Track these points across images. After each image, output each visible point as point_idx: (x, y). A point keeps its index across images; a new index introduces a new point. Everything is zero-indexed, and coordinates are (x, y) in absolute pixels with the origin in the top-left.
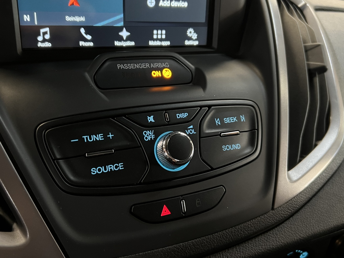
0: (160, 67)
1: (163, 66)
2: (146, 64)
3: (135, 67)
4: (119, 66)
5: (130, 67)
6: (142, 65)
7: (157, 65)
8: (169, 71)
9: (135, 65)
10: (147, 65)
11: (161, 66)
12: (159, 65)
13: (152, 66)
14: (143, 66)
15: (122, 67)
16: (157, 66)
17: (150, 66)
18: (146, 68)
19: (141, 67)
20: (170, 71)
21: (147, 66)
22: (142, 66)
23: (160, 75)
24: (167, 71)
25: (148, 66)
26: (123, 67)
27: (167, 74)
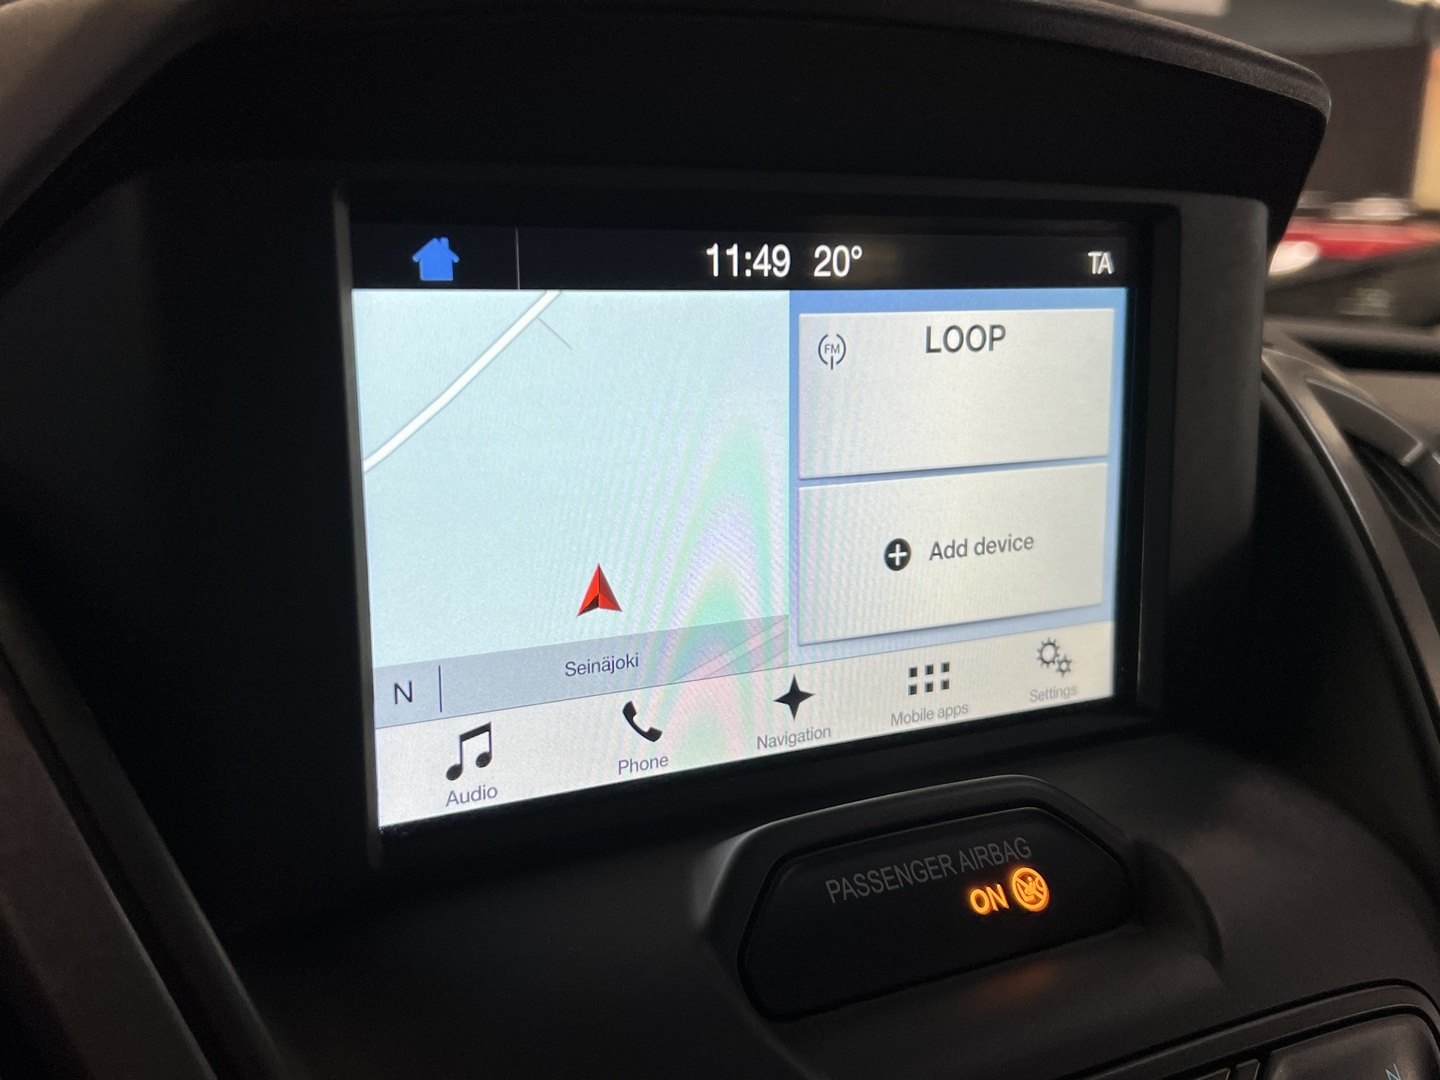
0: (997, 863)
1: (1007, 854)
2: (940, 857)
3: (899, 883)
4: (838, 888)
5: (878, 886)
6: (925, 868)
7: (985, 857)
8: (1033, 878)
9: (897, 870)
10: (945, 861)
11: (998, 858)
12: (984, 853)
13: (963, 864)
14: (928, 867)
15: (845, 892)
16: (983, 861)
17: (956, 864)
18: (941, 876)
19: (923, 876)
20: (1039, 877)
21: (943, 866)
22: (924, 871)
23: (1004, 904)
24: (1030, 879)
25: (949, 865)
26: (852, 890)
27: (1031, 890)
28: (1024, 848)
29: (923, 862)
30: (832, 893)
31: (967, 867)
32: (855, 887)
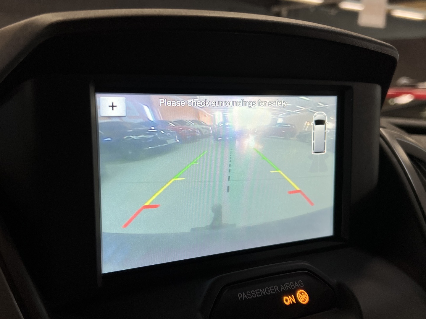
0: (292, 288)
1: (296, 286)
2: (274, 287)
3: (261, 295)
4: (242, 296)
5: (254, 295)
6: (270, 290)
8: (304, 293)
9: (261, 290)
10: (276, 288)
11: (293, 287)
12: (288, 285)
13: (282, 289)
14: (270, 289)
15: (244, 297)
16: (288, 288)
17: (280, 289)
18: (275, 292)
19: (268, 292)
20: (306, 293)
21: (275, 289)
22: (269, 291)
23: (294, 301)
24: (303, 293)
25: (277, 289)
26: (246, 296)
27: (303, 297)
28: (302, 284)
29: (269, 288)
30: (239, 297)
31: (283, 290)
32: (247, 296)
